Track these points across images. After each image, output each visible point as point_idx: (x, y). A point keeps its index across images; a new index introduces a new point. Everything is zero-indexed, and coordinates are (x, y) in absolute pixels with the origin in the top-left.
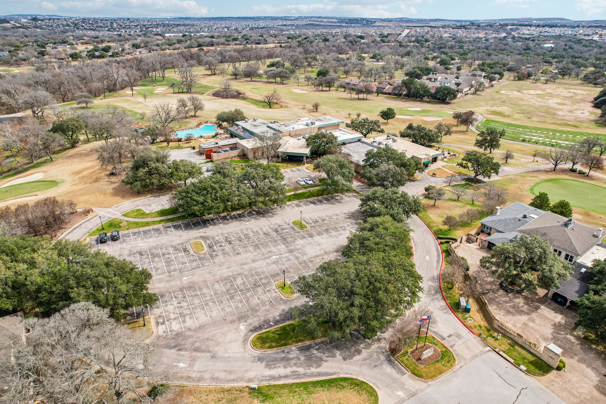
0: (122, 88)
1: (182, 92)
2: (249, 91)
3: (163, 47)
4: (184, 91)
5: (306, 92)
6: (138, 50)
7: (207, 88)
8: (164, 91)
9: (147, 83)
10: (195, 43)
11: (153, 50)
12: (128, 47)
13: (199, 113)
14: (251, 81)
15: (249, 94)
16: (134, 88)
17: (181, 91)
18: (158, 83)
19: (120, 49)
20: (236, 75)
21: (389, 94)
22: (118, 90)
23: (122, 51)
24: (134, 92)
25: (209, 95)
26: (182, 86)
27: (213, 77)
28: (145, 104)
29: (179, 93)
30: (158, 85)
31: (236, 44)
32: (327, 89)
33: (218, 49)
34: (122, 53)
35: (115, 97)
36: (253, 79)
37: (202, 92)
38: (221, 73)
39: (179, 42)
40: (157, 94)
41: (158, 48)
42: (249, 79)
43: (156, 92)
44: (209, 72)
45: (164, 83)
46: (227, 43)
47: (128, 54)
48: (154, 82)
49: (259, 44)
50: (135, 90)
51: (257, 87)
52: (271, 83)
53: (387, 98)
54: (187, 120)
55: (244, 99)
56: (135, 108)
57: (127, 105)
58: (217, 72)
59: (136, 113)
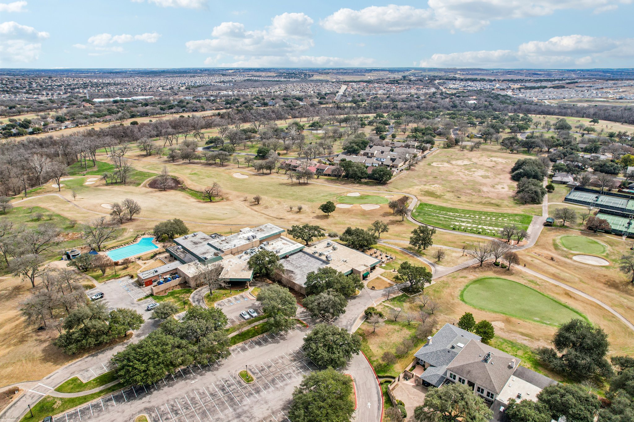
0: (46, 181)
1: (116, 183)
2: (188, 177)
3: (93, 119)
4: (118, 181)
5: (246, 177)
6: (63, 124)
7: (143, 175)
8: (96, 181)
9: (76, 170)
10: (128, 114)
11: (81, 124)
12: (52, 120)
13: (135, 216)
14: (190, 163)
15: (188, 183)
16: (62, 179)
17: (114, 181)
18: (89, 170)
19: (42, 123)
20: (173, 158)
21: (329, 175)
22: (42, 183)
23: (44, 125)
24: (61, 185)
25: (145, 186)
26: (116, 176)
27: (149, 159)
28: (75, 203)
29: (112, 184)
30: (88, 173)
31: (172, 113)
32: (268, 171)
33: (154, 121)
34: (44, 128)
35: (38, 193)
36: (192, 161)
37: (137, 182)
38: (157, 153)
39: (111, 112)
40: (87, 187)
41: (85, 121)
42: (188, 161)
43: (87, 184)
44: (144, 153)
45: (95, 169)
46: (162, 112)
47: (52, 129)
48: (83, 168)
49: (196, 111)
50: (63, 182)
51: (196, 171)
52: (210, 164)
53: (327, 180)
54: (123, 226)
55: (183, 189)
56: (63, 210)
57: (54, 207)
58: (153, 152)
59: (65, 219)
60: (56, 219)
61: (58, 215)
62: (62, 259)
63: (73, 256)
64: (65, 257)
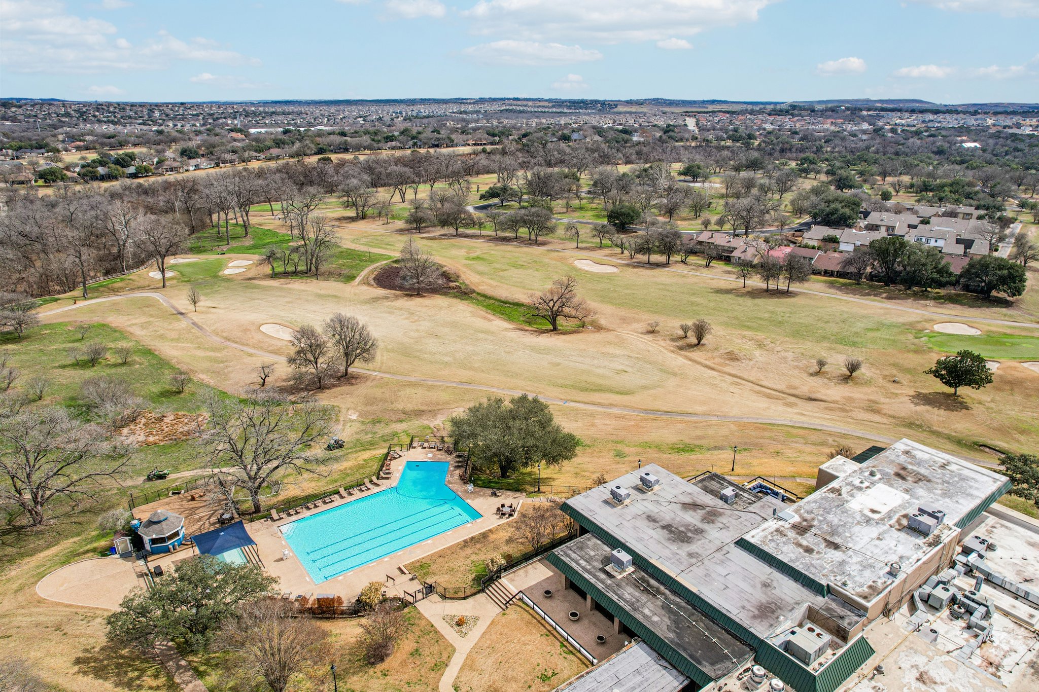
0: (140, 263)
1: (295, 273)
2: (466, 266)
3: (246, 155)
4: (300, 268)
5: (615, 270)
6: (193, 162)
7: (358, 259)
8: (249, 268)
9: (207, 244)
10: (312, 146)
11: (225, 162)
12: (172, 156)
13: (357, 367)
14: (457, 235)
15: (470, 278)
16: (171, 261)
17: (290, 269)
18: (234, 244)
19: (156, 160)
20: (417, 223)
21: (826, 273)
22: (129, 268)
23: (158, 163)
24: (169, 274)
25: (365, 282)
26: (295, 257)
27: (361, 225)
28: (196, 318)
29: (286, 274)
30: (232, 250)
31: (393, 148)
32: (662, 259)
33: (362, 158)
34: (157, 168)
35: (115, 291)
36: (461, 230)
37: (346, 272)
38: (380, 215)
39: (279, 143)
40: (228, 280)
41: (234, 157)
42: (451, 230)
43: (227, 272)
44: (352, 213)
45: (248, 242)
46: (375, 145)
47: (172, 170)
48: (222, 239)
49: (437, 146)
50: (173, 268)
51: (478, 253)
52: (506, 240)
53: (832, 285)
54: (325, 400)
55: (465, 293)
56: (162, 337)
57: (143, 326)
58: (370, 212)
59: (162, 363)
60: (140, 363)
61: (148, 352)
62: (112, 550)
63: (154, 541)
64: (123, 543)
